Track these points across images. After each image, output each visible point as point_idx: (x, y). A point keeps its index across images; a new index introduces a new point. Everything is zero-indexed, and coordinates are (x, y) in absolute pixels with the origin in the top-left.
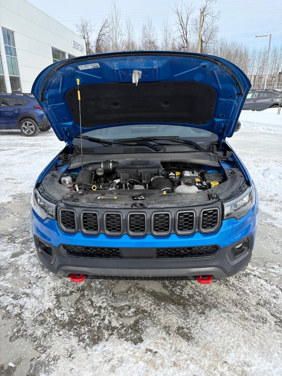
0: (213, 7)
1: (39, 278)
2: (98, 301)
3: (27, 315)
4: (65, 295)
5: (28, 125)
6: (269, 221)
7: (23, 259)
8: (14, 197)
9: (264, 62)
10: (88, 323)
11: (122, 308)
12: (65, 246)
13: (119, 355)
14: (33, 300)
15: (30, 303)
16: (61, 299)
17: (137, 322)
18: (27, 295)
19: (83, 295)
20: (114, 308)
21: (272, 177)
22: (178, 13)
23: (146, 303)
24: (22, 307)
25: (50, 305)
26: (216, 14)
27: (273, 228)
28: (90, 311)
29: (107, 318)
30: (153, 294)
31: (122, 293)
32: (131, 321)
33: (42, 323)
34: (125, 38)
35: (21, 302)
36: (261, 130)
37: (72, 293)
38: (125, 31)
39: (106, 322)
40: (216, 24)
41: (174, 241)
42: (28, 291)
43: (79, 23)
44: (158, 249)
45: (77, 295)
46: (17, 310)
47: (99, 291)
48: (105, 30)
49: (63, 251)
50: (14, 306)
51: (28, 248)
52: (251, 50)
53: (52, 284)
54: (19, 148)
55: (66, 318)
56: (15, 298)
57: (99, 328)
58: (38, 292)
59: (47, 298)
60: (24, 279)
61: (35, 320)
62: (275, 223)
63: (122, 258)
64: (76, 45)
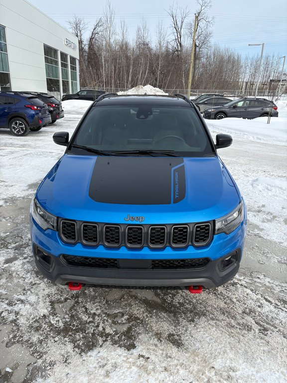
0: (208, 13)
1: (33, 284)
2: (93, 308)
3: (22, 321)
4: (59, 302)
5: (18, 125)
6: (256, 231)
7: (17, 265)
8: (6, 201)
9: (256, 69)
10: (83, 330)
11: (116, 316)
12: (65, 256)
13: (113, 361)
14: (28, 306)
15: (25, 309)
16: (56, 306)
17: (130, 329)
18: (22, 302)
19: (77, 302)
20: (108, 315)
21: (260, 188)
22: (173, 17)
23: (138, 311)
24: (17, 313)
25: (45, 311)
26: (210, 19)
27: (260, 239)
28: (85, 318)
29: (101, 325)
30: (146, 302)
31: (115, 301)
32: (125, 328)
33: (37, 329)
34: (119, 38)
35: (16, 308)
36: (251, 138)
37: (66, 299)
38: (118, 30)
39: (100, 328)
40: (210, 29)
41: (168, 253)
42: (23, 298)
43: (72, 20)
44: (153, 261)
45: (71, 302)
46: (12, 317)
47: (93, 299)
48: (98, 29)
49: (63, 261)
50: (10, 312)
51: (22, 254)
52: (243, 57)
53: (47, 291)
54: (9, 149)
55: (61, 324)
56: (10, 304)
57: (93, 334)
58: (32, 298)
59: (41, 304)
60: (18, 285)
61: (31, 327)
62: (262, 234)
63: (119, 268)
64: (69, 43)
